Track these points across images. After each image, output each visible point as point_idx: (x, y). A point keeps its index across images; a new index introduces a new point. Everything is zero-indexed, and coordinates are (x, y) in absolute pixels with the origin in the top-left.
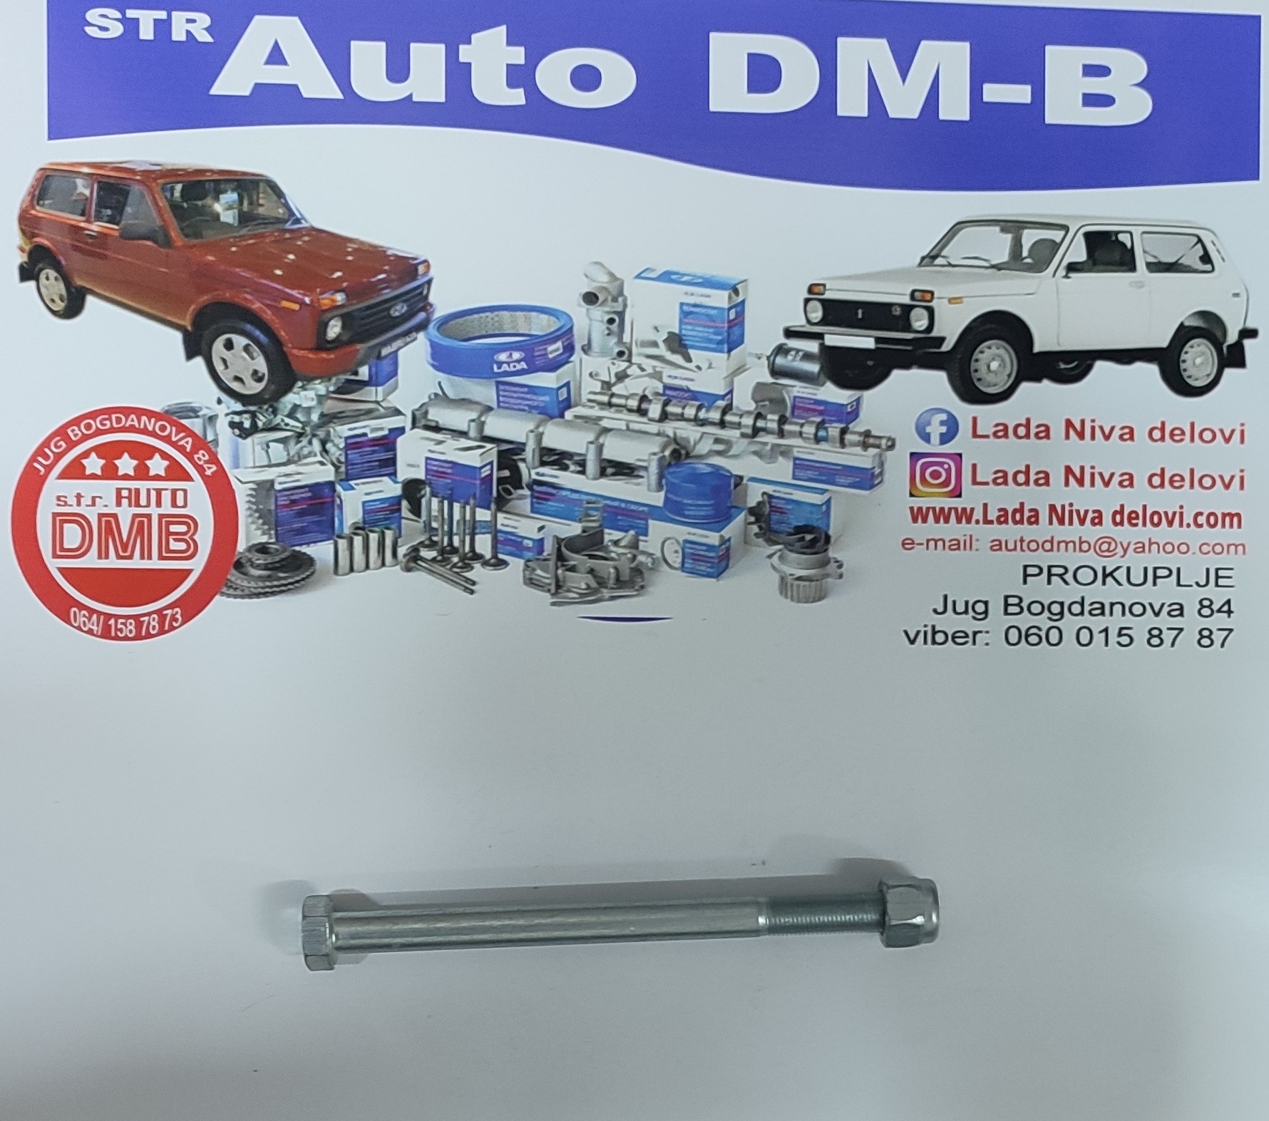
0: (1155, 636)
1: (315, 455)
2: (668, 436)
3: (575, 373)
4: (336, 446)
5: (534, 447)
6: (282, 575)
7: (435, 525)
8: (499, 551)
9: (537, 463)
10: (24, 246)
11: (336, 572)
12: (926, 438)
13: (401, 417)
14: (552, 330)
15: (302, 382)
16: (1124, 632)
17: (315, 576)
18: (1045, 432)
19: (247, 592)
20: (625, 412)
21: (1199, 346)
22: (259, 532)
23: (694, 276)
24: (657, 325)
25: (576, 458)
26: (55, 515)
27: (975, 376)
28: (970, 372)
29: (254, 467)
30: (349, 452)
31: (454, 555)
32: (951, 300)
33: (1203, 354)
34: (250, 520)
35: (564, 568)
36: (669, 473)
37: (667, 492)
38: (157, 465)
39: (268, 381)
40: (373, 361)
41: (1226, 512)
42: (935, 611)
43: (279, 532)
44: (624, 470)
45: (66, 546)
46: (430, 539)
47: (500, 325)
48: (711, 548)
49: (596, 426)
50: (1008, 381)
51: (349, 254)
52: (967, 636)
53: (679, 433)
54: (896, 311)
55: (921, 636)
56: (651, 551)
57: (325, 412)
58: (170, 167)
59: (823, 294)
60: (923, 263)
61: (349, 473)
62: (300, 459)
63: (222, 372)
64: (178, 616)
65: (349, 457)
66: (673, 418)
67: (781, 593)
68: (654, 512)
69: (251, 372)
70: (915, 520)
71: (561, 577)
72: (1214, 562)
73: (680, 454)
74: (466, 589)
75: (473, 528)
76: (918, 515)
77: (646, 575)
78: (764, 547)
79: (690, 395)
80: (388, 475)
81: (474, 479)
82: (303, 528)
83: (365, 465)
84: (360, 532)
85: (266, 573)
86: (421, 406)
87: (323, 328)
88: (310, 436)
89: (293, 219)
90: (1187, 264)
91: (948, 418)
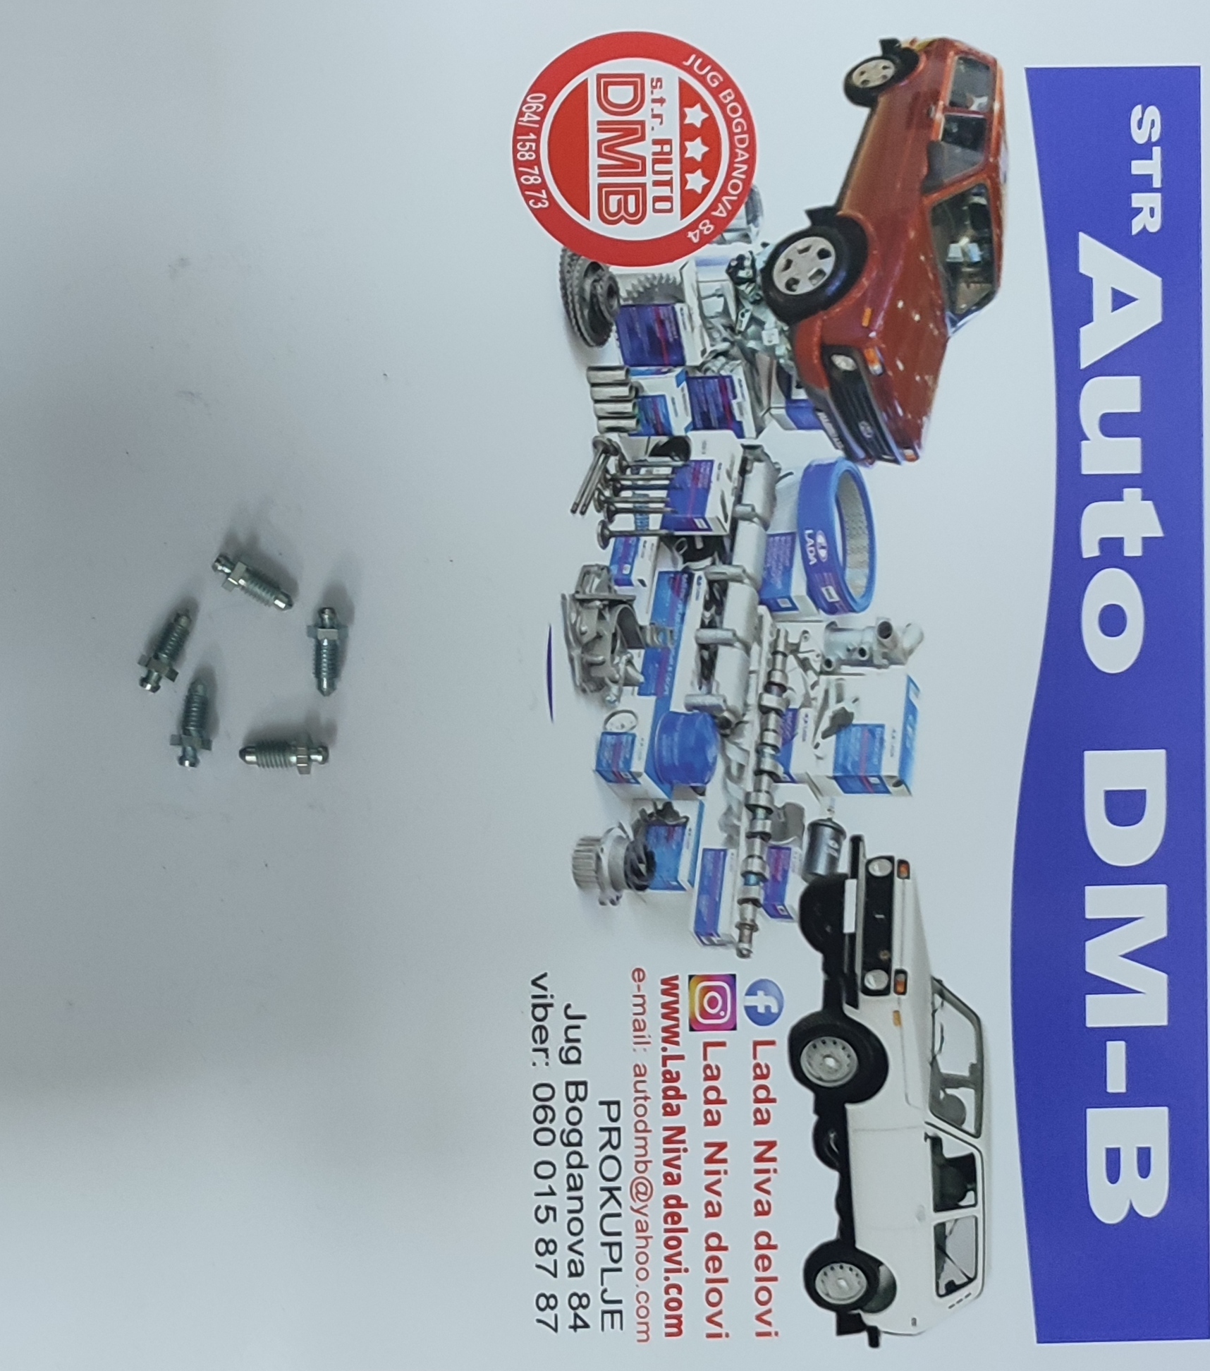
1: (712, 346)
2: (744, 715)
3: (807, 616)
4: (723, 365)
5: (727, 573)
6: (586, 312)
7: (643, 471)
8: (619, 539)
9: (711, 577)
10: (917, 44)
11: (591, 369)
12: (751, 992)
13: (754, 434)
14: (851, 591)
15: (791, 330)
16: (551, 1213)
17: (586, 347)
18: (761, 1120)
19: (568, 276)
20: (769, 669)
21: (859, 1283)
22: (630, 288)
23: (912, 740)
24: (860, 700)
25: (717, 619)
26: (641, 76)
27: (818, 1042)
28: (822, 1036)
29: (698, 282)
30: (716, 380)
31: (612, 492)
32: (897, 1012)
33: (850, 1287)
34: (642, 279)
35: (602, 607)
36: (704, 716)
37: (686, 716)
38: (696, 181)
39: (786, 295)
40: (812, 404)
41: (683, 1319)
42: (568, 1006)
43: (630, 309)
44: (707, 669)
45: (610, 88)
46: (628, 466)
47: (855, 535)
48: (628, 762)
49: (751, 639)
50: (815, 1077)
51: (922, 378)
52: (542, 1042)
53: (747, 726)
54: (885, 955)
55: (542, 992)
56: (622, 699)
57: (757, 355)
58: (1003, 192)
59: (899, 876)
60: (935, 982)
61: (694, 381)
62: (708, 329)
63: (795, 248)
64: (540, 205)
65: (711, 381)
66: (763, 720)
67: (583, 840)
68: (663, 702)
69: (797, 277)
70: (664, 982)
71: (592, 604)
72: (628, 1308)
73: (725, 728)
74: (576, 505)
75: (640, 512)
76: (670, 985)
77: (597, 695)
78: (630, 820)
79: (790, 736)
80: (693, 422)
81: (693, 513)
82: (636, 334)
83: (703, 398)
84: (633, 394)
85: (587, 296)
86: (766, 455)
87: (846, 352)
88: (732, 339)
89: (955, 318)
90: (946, 1266)
91: (773, 1014)
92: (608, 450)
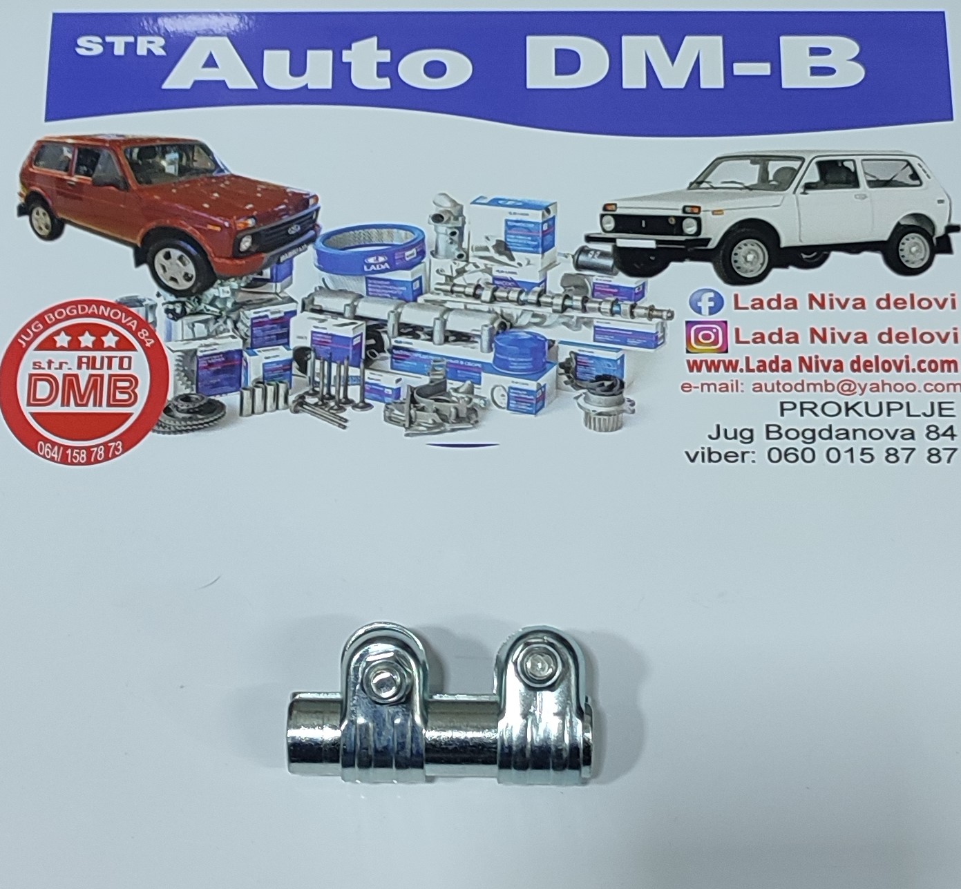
0: (892, 455)
1: (229, 331)
2: (496, 313)
3: (425, 271)
4: (244, 324)
5: (394, 322)
6: (200, 417)
7: (317, 379)
8: (366, 397)
9: (396, 333)
10: (22, 192)
11: (241, 414)
12: (699, 311)
13: (294, 304)
14: (409, 240)
15: (221, 279)
16: (866, 451)
17: (225, 417)
18: (793, 304)
19: (173, 429)
20: (463, 296)
21: (913, 238)
22: (184, 387)
23: (517, 201)
24: (487, 235)
25: (426, 330)
26: (31, 376)
27: (735, 265)
28: (731, 263)
29: (183, 340)
30: (254, 329)
31: (331, 400)
32: (714, 212)
33: (916, 244)
34: (178, 378)
35: (415, 408)
36: (498, 340)
37: (496, 352)
38: (110, 340)
39: (196, 280)
40: (274, 265)
41: (944, 359)
42: (710, 437)
43: (200, 386)
44: (462, 337)
45: (38, 397)
46: (313, 390)
47: (369, 238)
48: (529, 392)
49: (441, 307)
50: (761, 268)
51: (259, 192)
52: (737, 455)
53: (505, 310)
54: (671, 220)
55: (700, 455)
56: (483, 396)
57: (238, 301)
58: (130, 137)
59: (614, 211)
60: (693, 186)
61: (253, 344)
62: (217, 334)
63: (162, 275)
64: (120, 447)
65: (254, 332)
66: (500, 300)
67: (586, 425)
68: (485, 367)
69: (183, 274)
70: (691, 370)
71: (413, 415)
72: (937, 397)
73: (505, 326)
74: (340, 425)
75: (347, 382)
76: (694, 366)
77: (480, 412)
78: (571, 391)
79: (513, 283)
80: (283, 344)
81: (348, 346)
82: (218, 383)
83: (266, 338)
84: (260, 385)
85: (188, 415)
86: (309, 296)
87: (238, 242)
88: (225, 318)
89: (218, 170)
90: (900, 180)
91: (715, 296)
92: (301, 403)
